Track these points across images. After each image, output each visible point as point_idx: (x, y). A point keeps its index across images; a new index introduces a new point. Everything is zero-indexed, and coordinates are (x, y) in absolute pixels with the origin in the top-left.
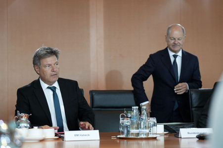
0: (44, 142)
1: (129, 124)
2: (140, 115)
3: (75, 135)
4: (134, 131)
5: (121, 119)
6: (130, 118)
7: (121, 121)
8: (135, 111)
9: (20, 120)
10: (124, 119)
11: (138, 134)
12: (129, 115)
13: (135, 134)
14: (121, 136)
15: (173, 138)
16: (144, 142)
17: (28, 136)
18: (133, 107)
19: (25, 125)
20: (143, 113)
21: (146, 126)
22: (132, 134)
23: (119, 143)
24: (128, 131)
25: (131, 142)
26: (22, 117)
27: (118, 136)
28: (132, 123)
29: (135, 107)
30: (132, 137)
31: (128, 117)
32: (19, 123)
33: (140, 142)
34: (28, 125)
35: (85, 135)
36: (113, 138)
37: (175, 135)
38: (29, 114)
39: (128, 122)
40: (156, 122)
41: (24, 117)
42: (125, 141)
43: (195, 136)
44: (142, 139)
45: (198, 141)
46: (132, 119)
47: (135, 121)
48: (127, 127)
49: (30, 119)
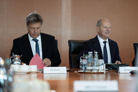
0: (30, 74)
1: (86, 63)
2: (94, 57)
3: (51, 70)
4: (89, 68)
5: (81, 60)
6: (87, 59)
7: (81, 61)
8: (90, 55)
9: (14, 59)
10: (83, 60)
11: (92, 70)
12: (86, 58)
13: (90, 70)
14: (81, 71)
15: (115, 73)
16: (95, 75)
17: (19, 70)
18: (89, 52)
19: (18, 63)
20: (95, 56)
21: (97, 65)
22: (88, 70)
23: (80, 75)
24: (85, 68)
25: (87, 75)
26: (16, 57)
27: (79, 71)
28: (88, 63)
29: (90, 52)
30: (88, 72)
31: (85, 59)
32: (14, 61)
33: (93, 75)
34: (20, 63)
35: (57, 70)
36: (76, 72)
37: (116, 71)
38: (21, 55)
39: (85, 62)
40: (104, 62)
41: (17, 57)
42: (83, 74)
43: (129, 72)
44: (94, 73)
45: (131, 75)
46: (88, 60)
47: (90, 61)
48: (85, 65)
49: (21, 58)
